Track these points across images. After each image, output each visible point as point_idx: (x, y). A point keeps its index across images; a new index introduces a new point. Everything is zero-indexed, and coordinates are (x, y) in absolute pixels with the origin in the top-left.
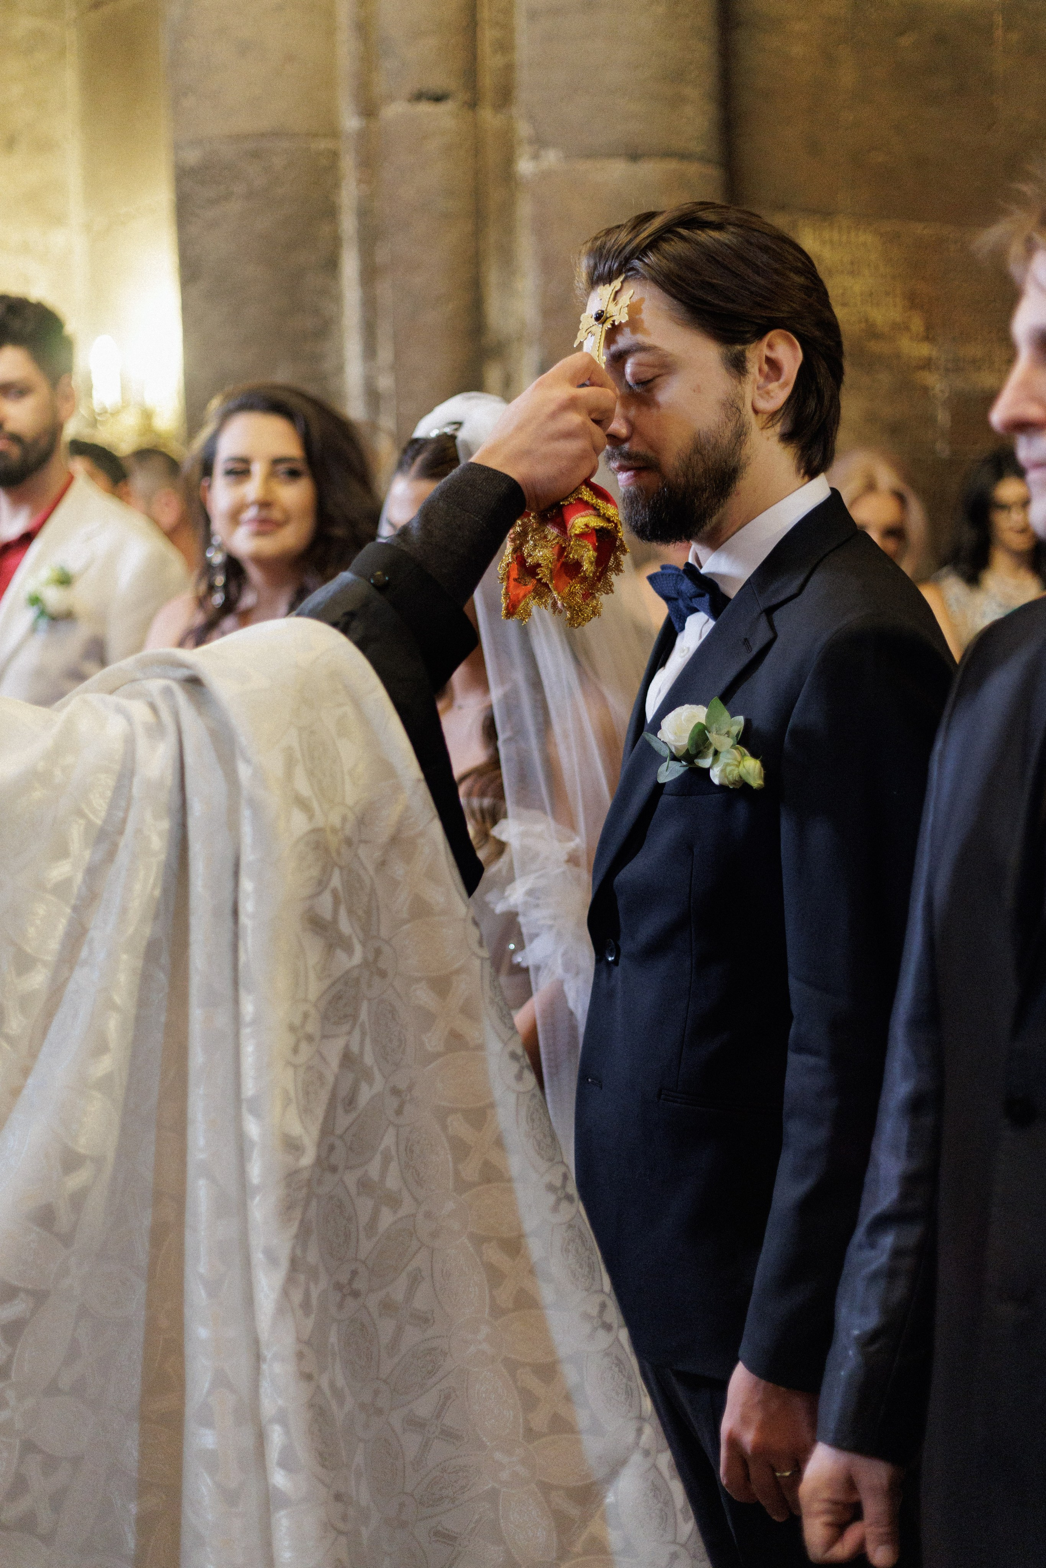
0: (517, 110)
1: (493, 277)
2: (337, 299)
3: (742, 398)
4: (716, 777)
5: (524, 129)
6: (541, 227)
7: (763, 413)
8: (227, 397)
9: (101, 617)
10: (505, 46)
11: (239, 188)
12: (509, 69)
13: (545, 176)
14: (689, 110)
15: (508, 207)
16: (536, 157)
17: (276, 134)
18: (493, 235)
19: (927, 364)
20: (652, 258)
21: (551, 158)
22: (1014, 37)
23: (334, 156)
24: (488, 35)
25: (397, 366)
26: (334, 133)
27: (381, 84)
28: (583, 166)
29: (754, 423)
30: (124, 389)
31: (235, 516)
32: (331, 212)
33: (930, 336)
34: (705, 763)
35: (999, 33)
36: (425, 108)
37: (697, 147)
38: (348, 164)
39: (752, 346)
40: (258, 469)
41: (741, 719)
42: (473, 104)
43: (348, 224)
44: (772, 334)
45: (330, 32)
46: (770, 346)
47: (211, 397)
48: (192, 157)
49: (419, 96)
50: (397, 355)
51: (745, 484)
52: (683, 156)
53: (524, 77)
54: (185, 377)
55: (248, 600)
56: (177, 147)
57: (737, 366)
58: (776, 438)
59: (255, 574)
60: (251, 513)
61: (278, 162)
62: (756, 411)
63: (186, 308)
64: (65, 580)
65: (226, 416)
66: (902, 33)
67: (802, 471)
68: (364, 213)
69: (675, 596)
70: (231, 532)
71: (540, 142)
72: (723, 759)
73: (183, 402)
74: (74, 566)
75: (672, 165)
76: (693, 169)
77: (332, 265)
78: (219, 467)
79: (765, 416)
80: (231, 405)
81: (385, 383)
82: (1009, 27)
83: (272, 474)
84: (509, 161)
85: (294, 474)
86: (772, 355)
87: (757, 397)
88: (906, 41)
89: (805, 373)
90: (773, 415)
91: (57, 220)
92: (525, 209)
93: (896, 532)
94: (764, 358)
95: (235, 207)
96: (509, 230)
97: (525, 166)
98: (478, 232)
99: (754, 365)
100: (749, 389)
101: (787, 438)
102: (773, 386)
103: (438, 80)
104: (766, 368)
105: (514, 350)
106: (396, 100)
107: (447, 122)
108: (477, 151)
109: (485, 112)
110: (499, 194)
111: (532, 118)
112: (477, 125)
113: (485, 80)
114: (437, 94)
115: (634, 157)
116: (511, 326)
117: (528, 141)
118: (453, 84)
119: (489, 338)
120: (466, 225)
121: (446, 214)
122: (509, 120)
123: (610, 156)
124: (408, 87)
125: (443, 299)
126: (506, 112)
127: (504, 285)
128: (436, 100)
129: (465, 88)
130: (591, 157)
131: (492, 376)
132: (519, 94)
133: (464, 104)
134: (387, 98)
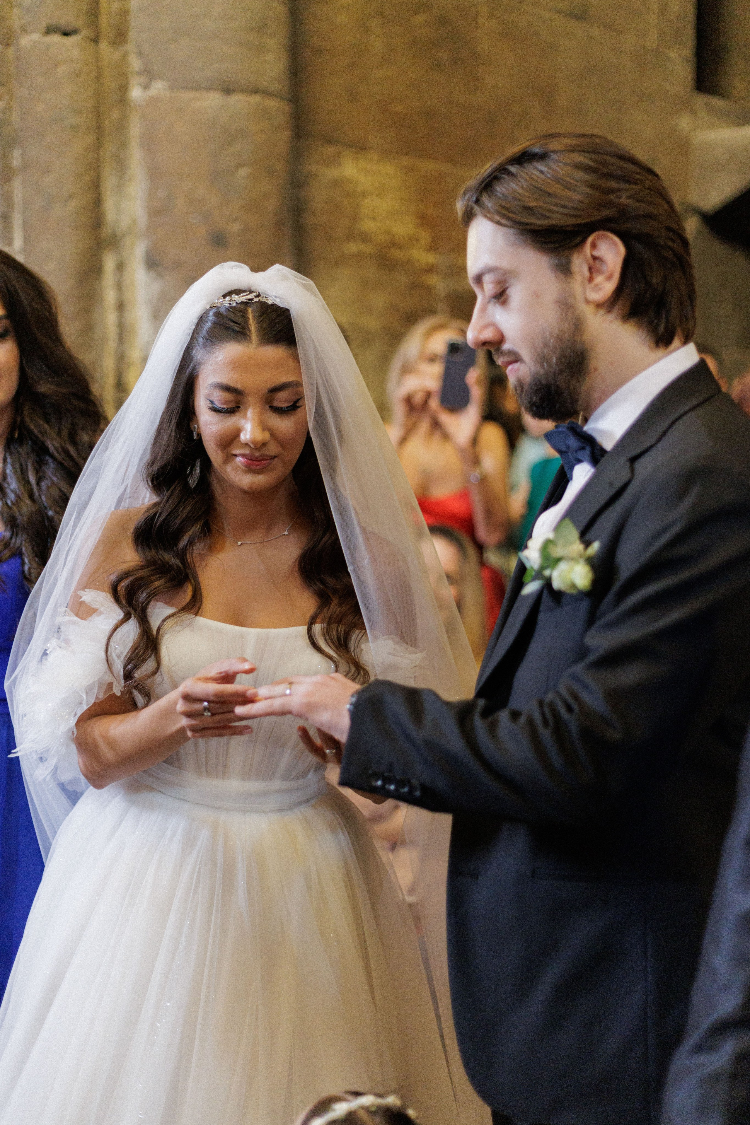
0: (130, 47)
1: (109, 182)
5: (135, 64)
6: (149, 144)
7: (596, 302)
12: (125, 13)
13: (152, 101)
14: (270, 57)
15: (122, 126)
16: (146, 87)
18: (109, 148)
19: (431, 269)
21: (159, 87)
22: (494, 23)
28: (186, 95)
29: (587, 312)
33: (434, 247)
35: (483, 19)
36: (57, 38)
37: (275, 87)
42: (95, 40)
46: (594, 246)
49: (50, 30)
52: (266, 93)
53: (135, 21)
62: (588, 302)
66: (416, 13)
69: (565, 450)
71: (149, 75)
75: (256, 99)
76: (272, 103)
82: (490, 16)
84: (124, 88)
86: (596, 253)
87: (587, 291)
88: (418, 19)
92: (136, 128)
96: (123, 145)
97: (136, 93)
98: (98, 145)
102: (600, 279)
103: (67, 19)
104: (590, 264)
105: (127, 242)
106: (33, 32)
107: (75, 53)
108: (98, 78)
109: (104, 47)
110: (116, 115)
111: (140, 55)
112: (98, 57)
113: (104, 22)
114: (68, 28)
115: (228, 91)
116: (124, 223)
117: (139, 73)
118: (80, 22)
119: (107, 231)
120: (90, 138)
121: (75, 128)
122: (125, 55)
123: (209, 89)
124: (44, 22)
125: (70, 197)
126: (122, 48)
127: (120, 188)
128: (66, 34)
129: (89, 25)
130: (193, 89)
131: (109, 263)
132: (132, 35)
133: (88, 38)
134: (24, 29)
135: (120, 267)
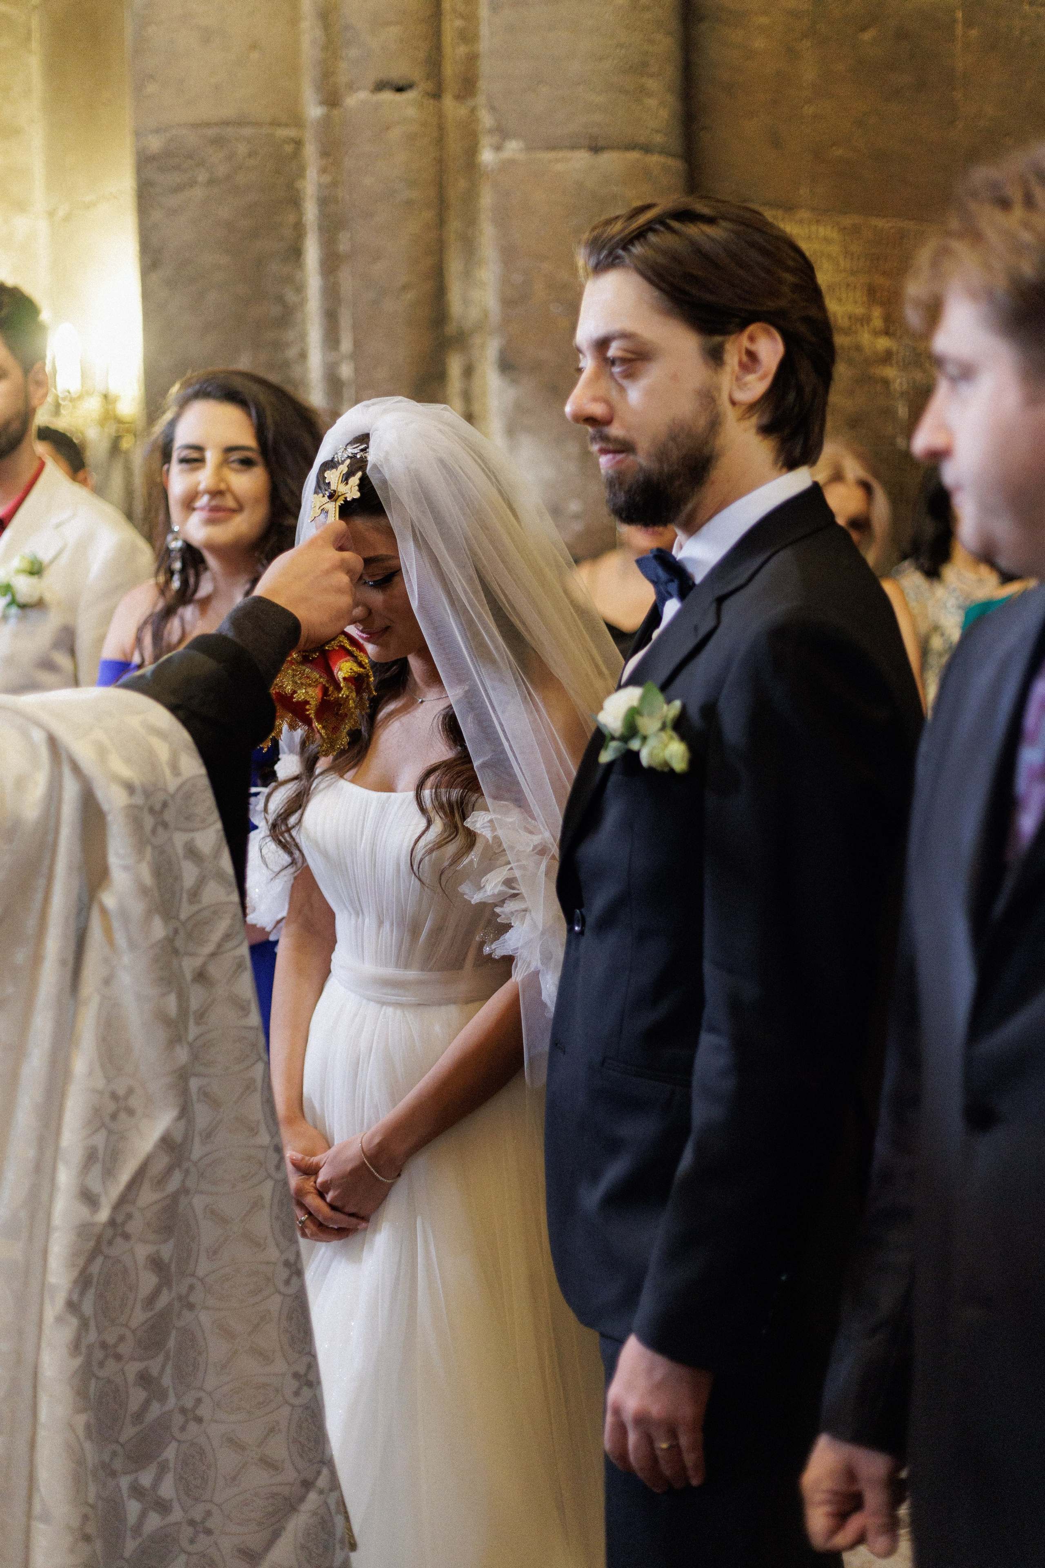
0: (481, 99)
1: (454, 266)
2: (300, 289)
3: (719, 389)
4: (645, 759)
5: (486, 119)
6: (503, 218)
7: (740, 404)
8: (186, 384)
9: (71, 606)
10: (468, 36)
11: (202, 176)
12: (472, 59)
13: (507, 166)
15: (470, 197)
16: (498, 148)
17: (240, 122)
18: (455, 225)
19: (887, 357)
20: (637, 249)
21: (513, 148)
22: (974, 33)
23: (298, 143)
24: (451, 26)
25: (357, 355)
26: (297, 121)
27: (344, 73)
28: (544, 155)
29: (730, 415)
30: (84, 376)
31: (189, 504)
32: (295, 201)
33: (891, 331)
34: (635, 745)
35: (959, 29)
36: (388, 96)
37: (659, 140)
38: (310, 151)
39: (733, 337)
40: (212, 457)
41: (677, 704)
42: (437, 95)
43: (311, 212)
44: (752, 328)
45: (294, 21)
46: (752, 339)
47: (172, 384)
48: (155, 144)
49: (380, 86)
50: (357, 344)
51: (719, 473)
52: (647, 149)
53: (485, 67)
54: (145, 364)
55: (205, 588)
56: (138, 134)
57: (715, 356)
58: (753, 431)
59: (211, 561)
60: (204, 501)
61: (242, 149)
62: (733, 403)
63: (147, 295)
64: (36, 570)
65: (184, 403)
66: (864, 29)
67: (780, 464)
68: (324, 202)
70: (186, 519)
71: (503, 133)
72: (652, 742)
73: (143, 388)
74: (45, 556)
75: (634, 155)
76: (657, 160)
77: (296, 253)
78: (175, 456)
79: (744, 407)
80: (190, 391)
81: (346, 371)
82: (969, 24)
83: (225, 462)
84: (472, 151)
85: (247, 463)
86: (753, 348)
87: (735, 388)
88: (867, 36)
89: (786, 367)
90: (752, 407)
91: (21, 206)
92: (487, 199)
93: (861, 523)
94: (743, 351)
95: (198, 193)
96: (471, 221)
97: (487, 156)
98: (441, 222)
99: (732, 357)
100: (726, 380)
101: (766, 430)
102: (750, 378)
103: (400, 70)
104: (745, 359)
105: (477, 340)
106: (359, 89)
107: (411, 112)
108: (440, 141)
109: (448, 102)
110: (462, 184)
111: (493, 109)
112: (440, 115)
113: (449, 70)
114: (401, 83)
115: (596, 149)
116: (474, 314)
117: (491, 131)
118: (416, 74)
119: (451, 329)
120: (429, 215)
121: (409, 203)
122: (473, 110)
123: (574, 147)
124: (371, 77)
125: (405, 287)
126: (470, 103)
127: (467, 274)
128: (400, 89)
129: (428, 77)
130: (553, 148)
131: (455, 366)
132: (483, 85)
133: (428, 94)
134: (351, 87)
135: (468, 372)
